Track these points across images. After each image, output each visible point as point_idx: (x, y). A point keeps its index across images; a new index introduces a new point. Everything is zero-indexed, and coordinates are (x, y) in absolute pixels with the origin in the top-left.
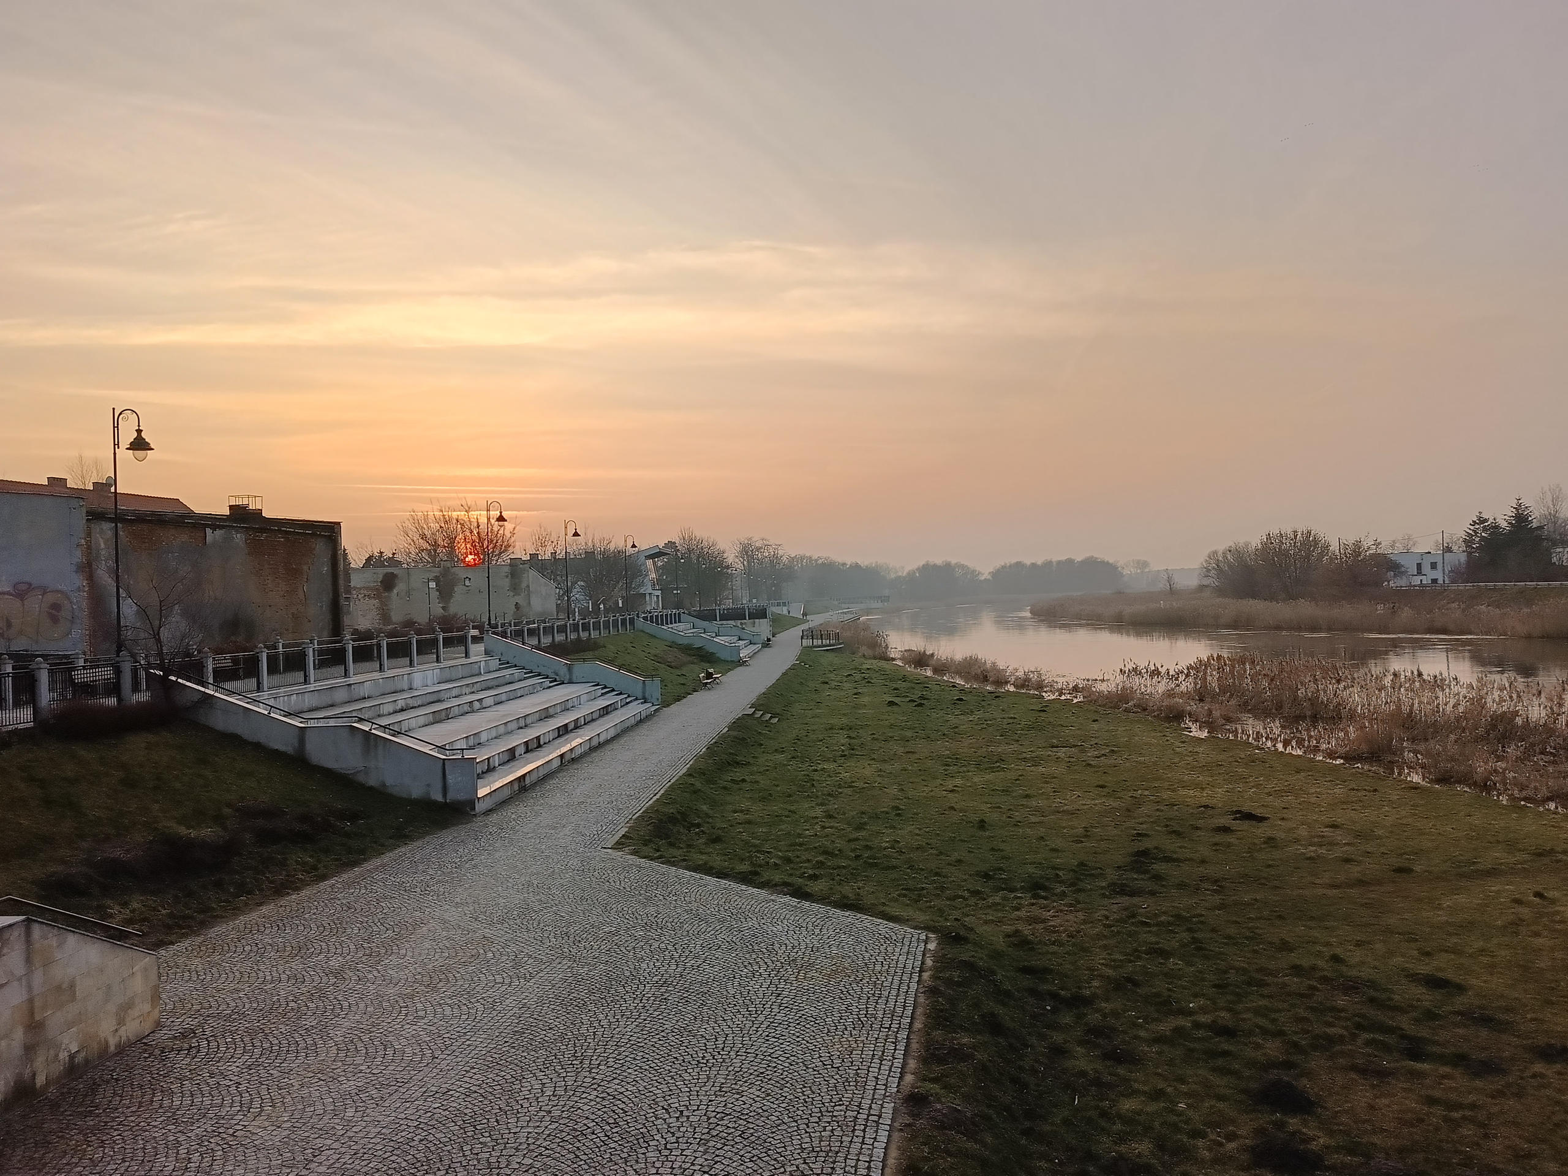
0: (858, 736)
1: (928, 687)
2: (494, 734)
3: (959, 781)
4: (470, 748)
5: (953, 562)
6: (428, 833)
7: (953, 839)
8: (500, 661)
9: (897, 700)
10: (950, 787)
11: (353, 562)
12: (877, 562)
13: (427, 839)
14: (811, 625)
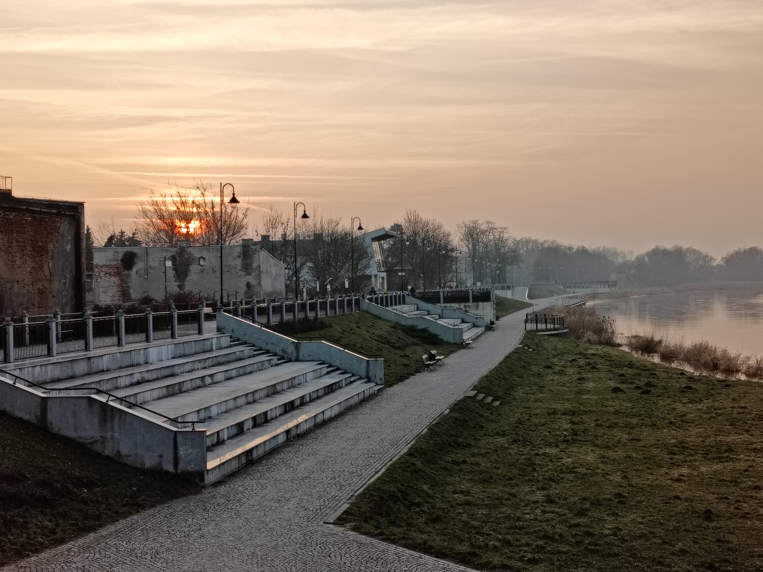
0: (581, 422)
1: (655, 374)
2: (223, 408)
3: (685, 471)
4: (201, 421)
5: (685, 246)
6: (160, 503)
7: (677, 529)
8: (231, 337)
9: (623, 386)
10: (676, 476)
11: (96, 241)
12: (604, 247)
13: (158, 508)
14: (536, 309)
